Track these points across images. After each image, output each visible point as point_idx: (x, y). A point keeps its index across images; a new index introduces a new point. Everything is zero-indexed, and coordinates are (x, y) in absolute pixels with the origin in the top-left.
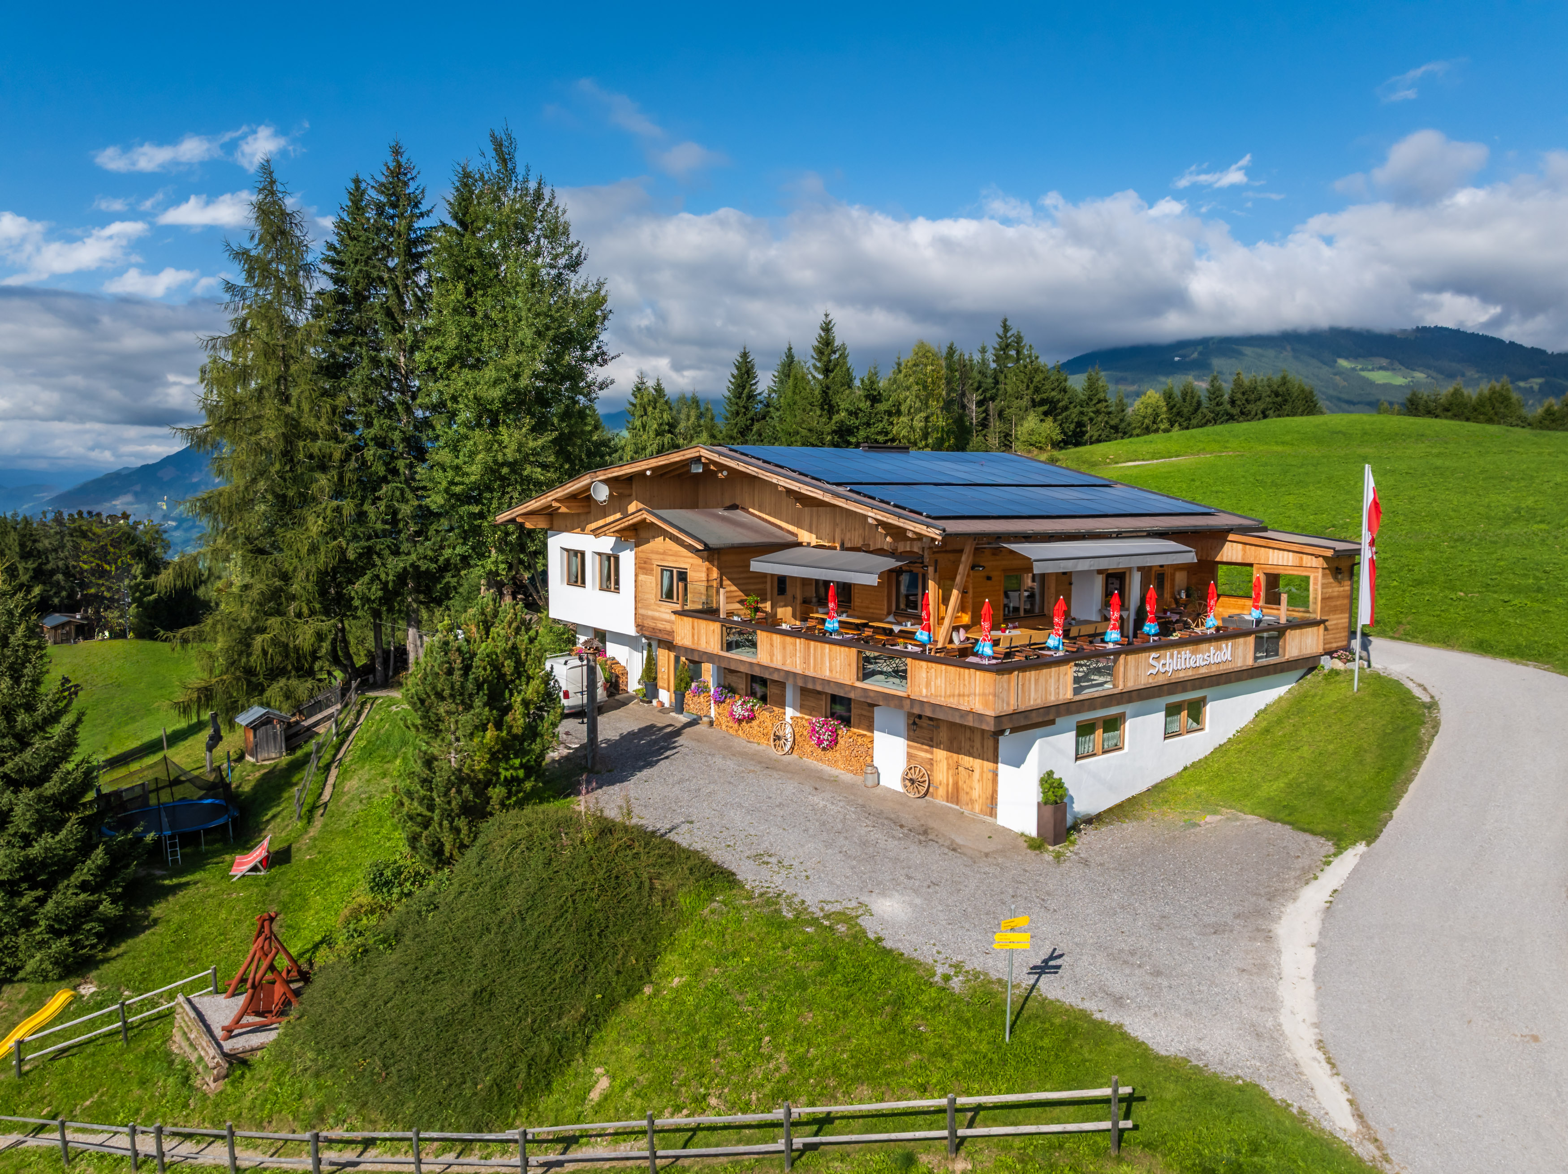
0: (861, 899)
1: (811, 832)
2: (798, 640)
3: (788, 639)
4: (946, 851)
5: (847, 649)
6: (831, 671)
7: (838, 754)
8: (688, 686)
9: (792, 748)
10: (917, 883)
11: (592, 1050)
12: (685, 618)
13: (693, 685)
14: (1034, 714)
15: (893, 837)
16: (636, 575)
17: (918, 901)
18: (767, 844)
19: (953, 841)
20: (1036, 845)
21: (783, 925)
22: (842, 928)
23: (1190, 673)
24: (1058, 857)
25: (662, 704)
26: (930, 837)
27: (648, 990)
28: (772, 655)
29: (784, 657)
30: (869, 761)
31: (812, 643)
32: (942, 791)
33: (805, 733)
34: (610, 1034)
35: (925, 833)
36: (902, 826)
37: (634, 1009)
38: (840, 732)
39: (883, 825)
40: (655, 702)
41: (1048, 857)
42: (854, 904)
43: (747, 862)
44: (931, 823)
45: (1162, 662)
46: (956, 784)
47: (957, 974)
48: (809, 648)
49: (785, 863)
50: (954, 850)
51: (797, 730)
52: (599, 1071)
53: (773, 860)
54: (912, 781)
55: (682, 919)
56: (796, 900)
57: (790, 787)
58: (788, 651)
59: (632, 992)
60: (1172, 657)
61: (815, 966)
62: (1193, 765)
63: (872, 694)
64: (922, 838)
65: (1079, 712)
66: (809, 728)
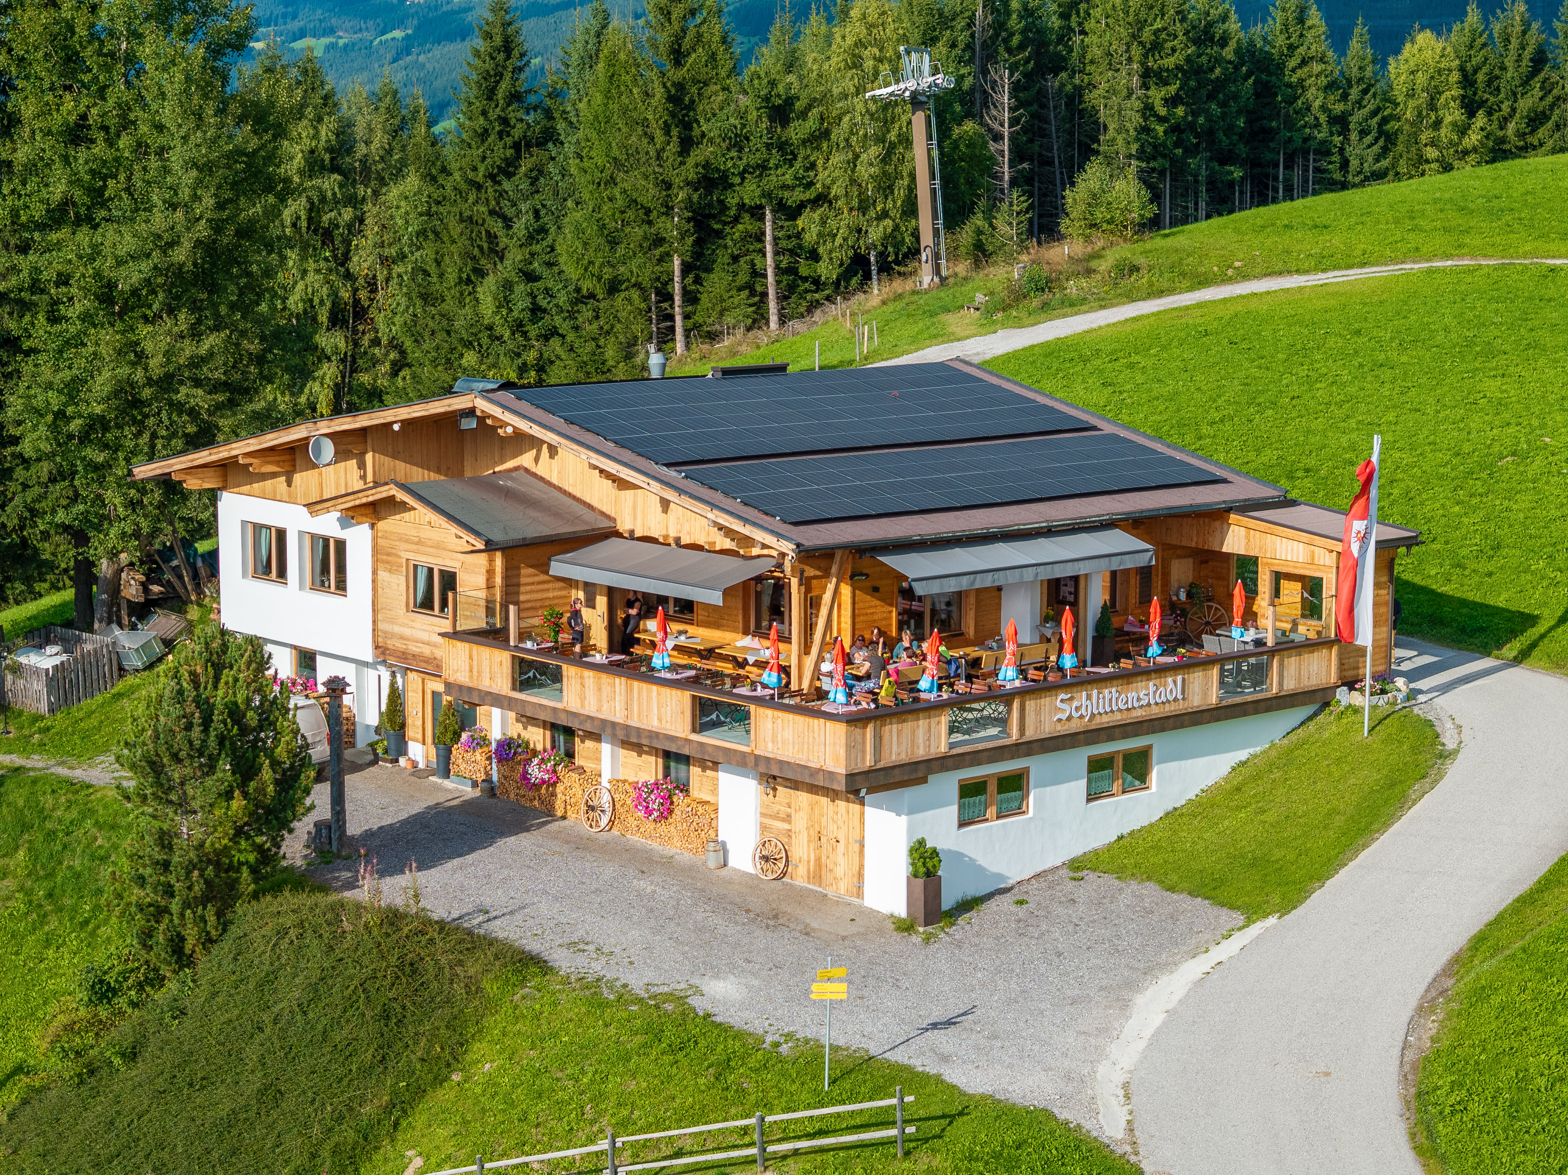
0: (692, 982)
1: (635, 919)
2: (617, 680)
3: (605, 678)
4: (798, 935)
5: (679, 692)
6: (660, 720)
7: (672, 828)
8: (457, 736)
9: (611, 822)
10: (757, 967)
11: (400, 1136)
12: (459, 644)
13: (464, 736)
14: (897, 771)
15: (736, 923)
16: (375, 572)
17: (756, 983)
18: (582, 932)
19: (807, 925)
20: (905, 927)
21: (604, 1005)
22: (669, 1007)
23: (1118, 716)
24: (927, 940)
25: (414, 764)
26: (780, 921)
27: (456, 1077)
28: (583, 698)
29: (600, 701)
30: (713, 835)
31: (636, 684)
32: (802, 871)
33: (629, 802)
34: (419, 1118)
35: (776, 917)
36: (748, 911)
37: (444, 1095)
38: (675, 799)
39: (725, 909)
40: (402, 761)
41: (916, 939)
42: (683, 986)
43: (559, 951)
44: (784, 907)
45: (1075, 704)
46: (818, 860)
47: (786, 1042)
48: (632, 690)
49: (606, 950)
50: (807, 934)
51: (617, 797)
52: (410, 1153)
53: (591, 947)
54: (766, 859)
55: (491, 1006)
56: (618, 984)
57: (609, 871)
58: (604, 694)
59: (439, 1080)
60: (1089, 697)
61: (639, 1039)
62: (1132, 833)
63: (710, 750)
64: (771, 923)
65: (957, 767)
66: (634, 795)
